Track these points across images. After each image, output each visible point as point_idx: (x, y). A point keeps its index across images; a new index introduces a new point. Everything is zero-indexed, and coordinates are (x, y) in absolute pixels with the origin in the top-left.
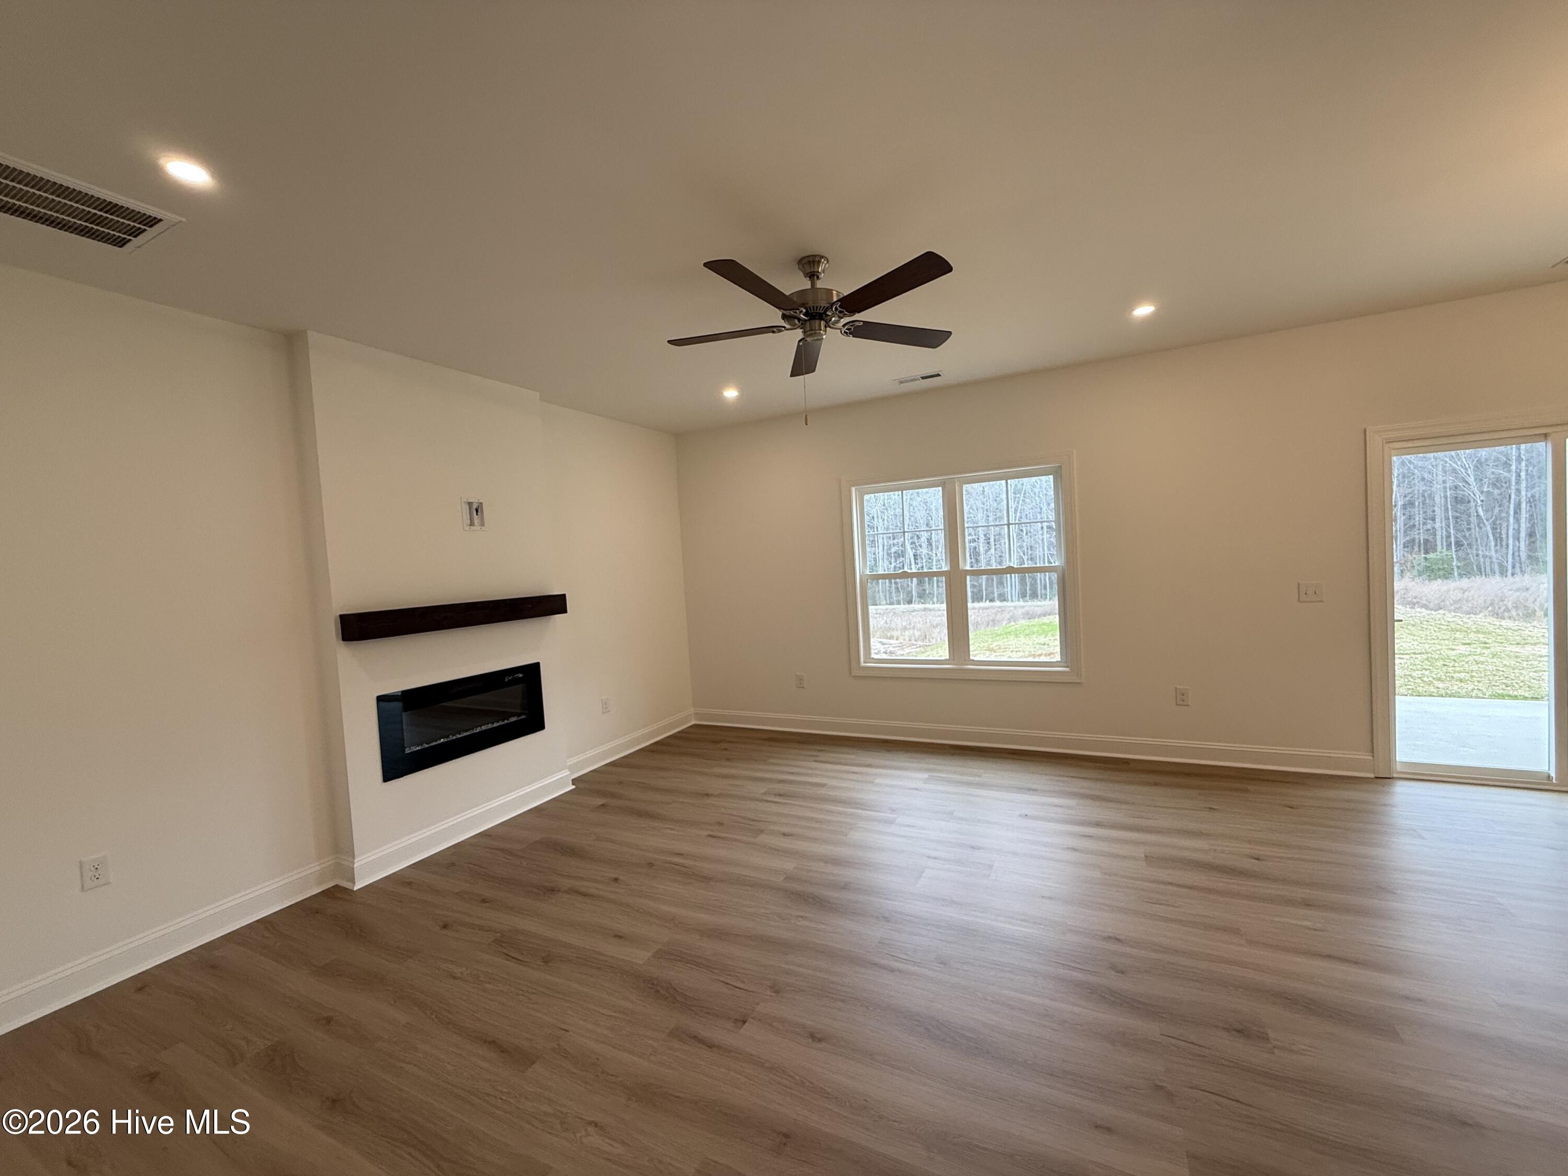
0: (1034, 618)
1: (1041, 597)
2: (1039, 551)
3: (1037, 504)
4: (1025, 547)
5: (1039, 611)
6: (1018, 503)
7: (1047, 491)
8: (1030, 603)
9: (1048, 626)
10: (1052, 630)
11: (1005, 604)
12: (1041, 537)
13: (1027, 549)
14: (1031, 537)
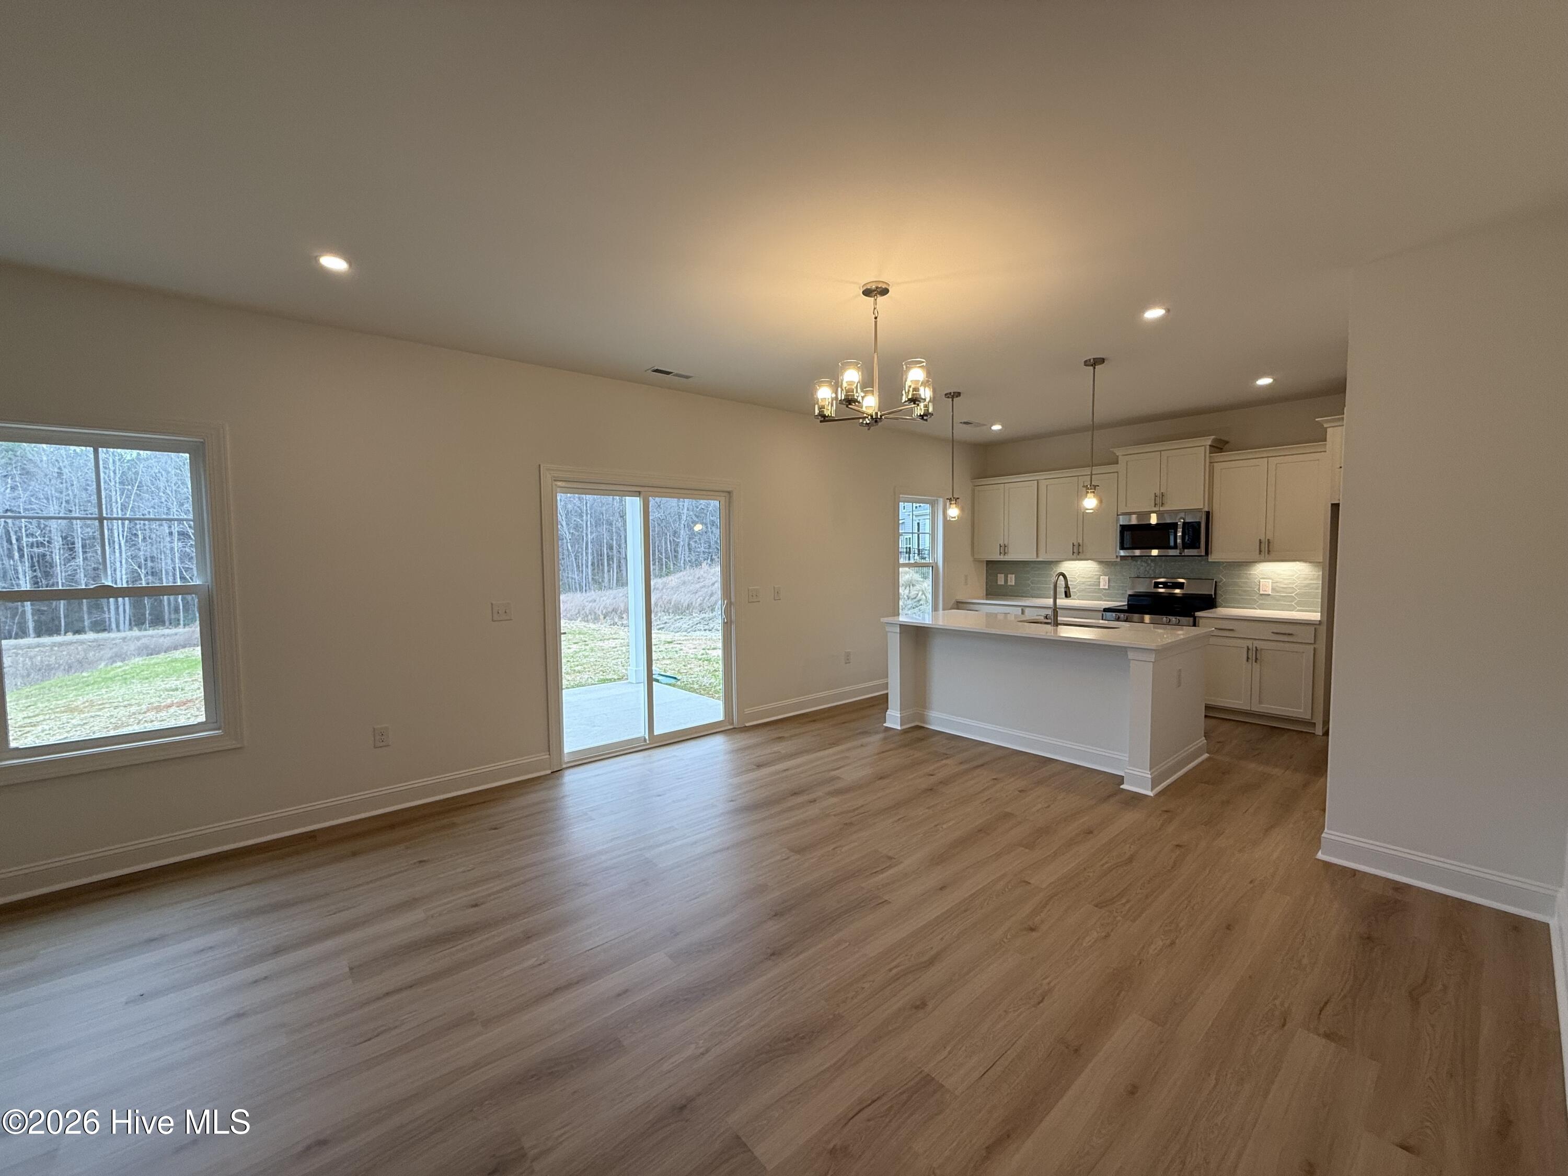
0: (158, 653)
1: (171, 623)
2: (166, 564)
3: (162, 502)
4: (142, 557)
5: (167, 642)
6: (128, 497)
7: (179, 487)
8: (151, 632)
9: (182, 663)
10: (189, 668)
11: (104, 635)
12: (168, 545)
13: (146, 560)
14: (152, 544)
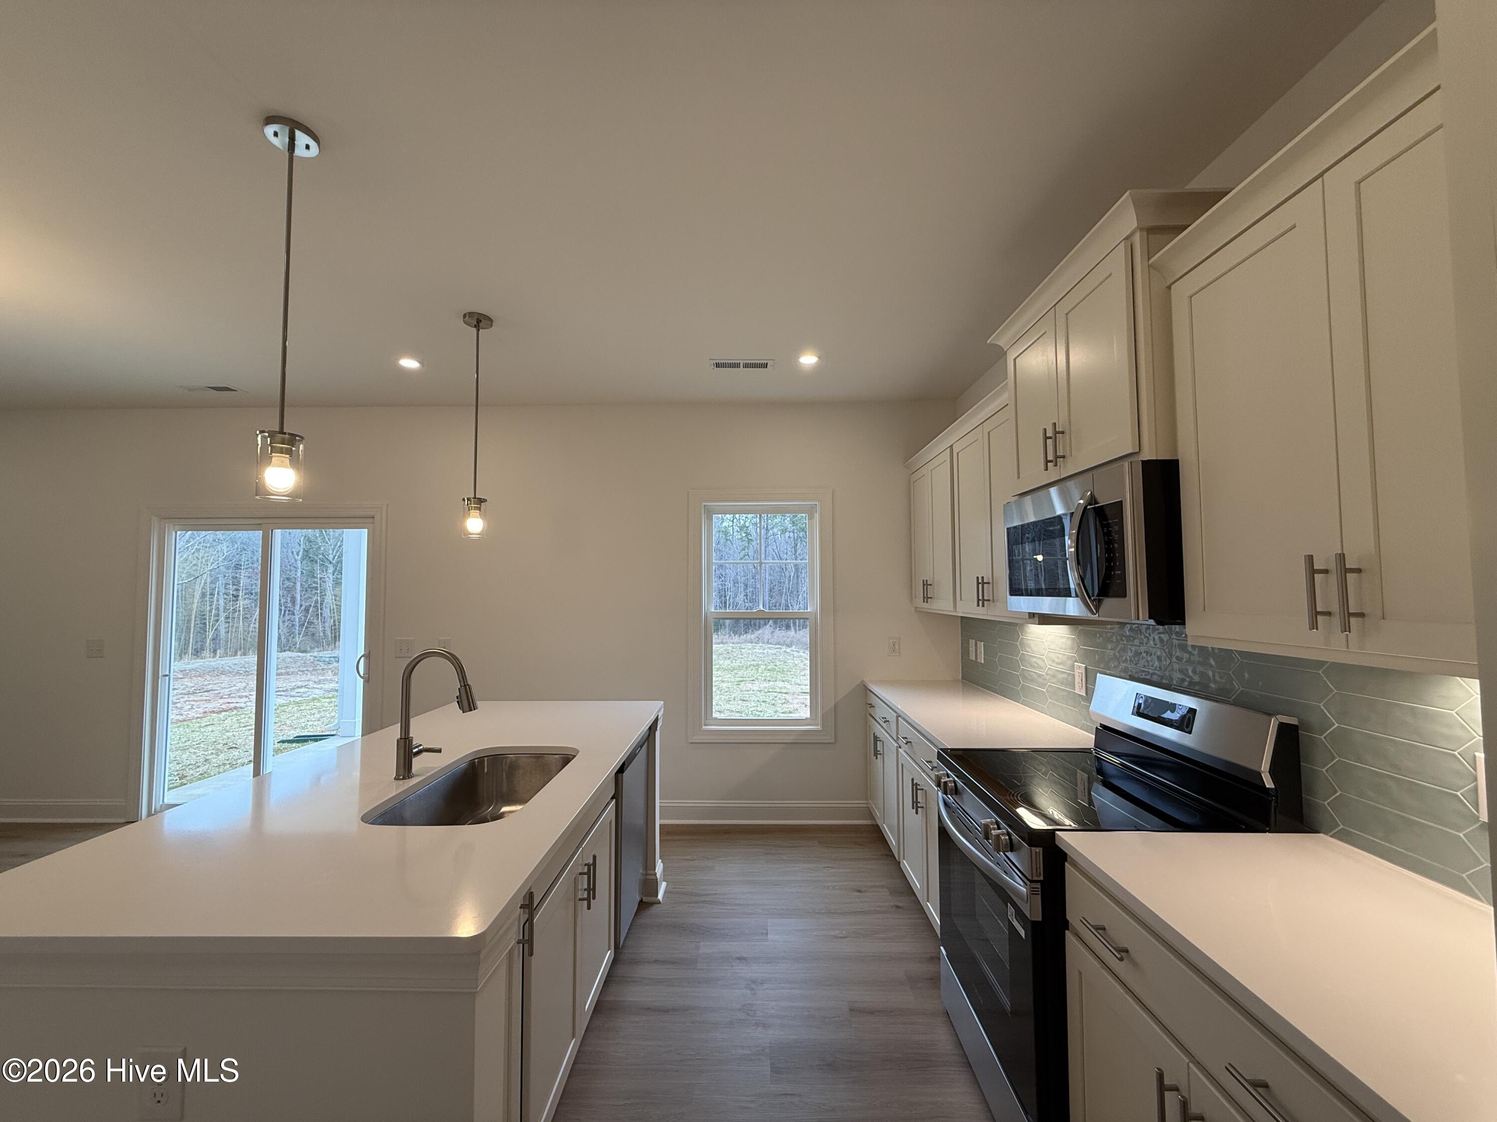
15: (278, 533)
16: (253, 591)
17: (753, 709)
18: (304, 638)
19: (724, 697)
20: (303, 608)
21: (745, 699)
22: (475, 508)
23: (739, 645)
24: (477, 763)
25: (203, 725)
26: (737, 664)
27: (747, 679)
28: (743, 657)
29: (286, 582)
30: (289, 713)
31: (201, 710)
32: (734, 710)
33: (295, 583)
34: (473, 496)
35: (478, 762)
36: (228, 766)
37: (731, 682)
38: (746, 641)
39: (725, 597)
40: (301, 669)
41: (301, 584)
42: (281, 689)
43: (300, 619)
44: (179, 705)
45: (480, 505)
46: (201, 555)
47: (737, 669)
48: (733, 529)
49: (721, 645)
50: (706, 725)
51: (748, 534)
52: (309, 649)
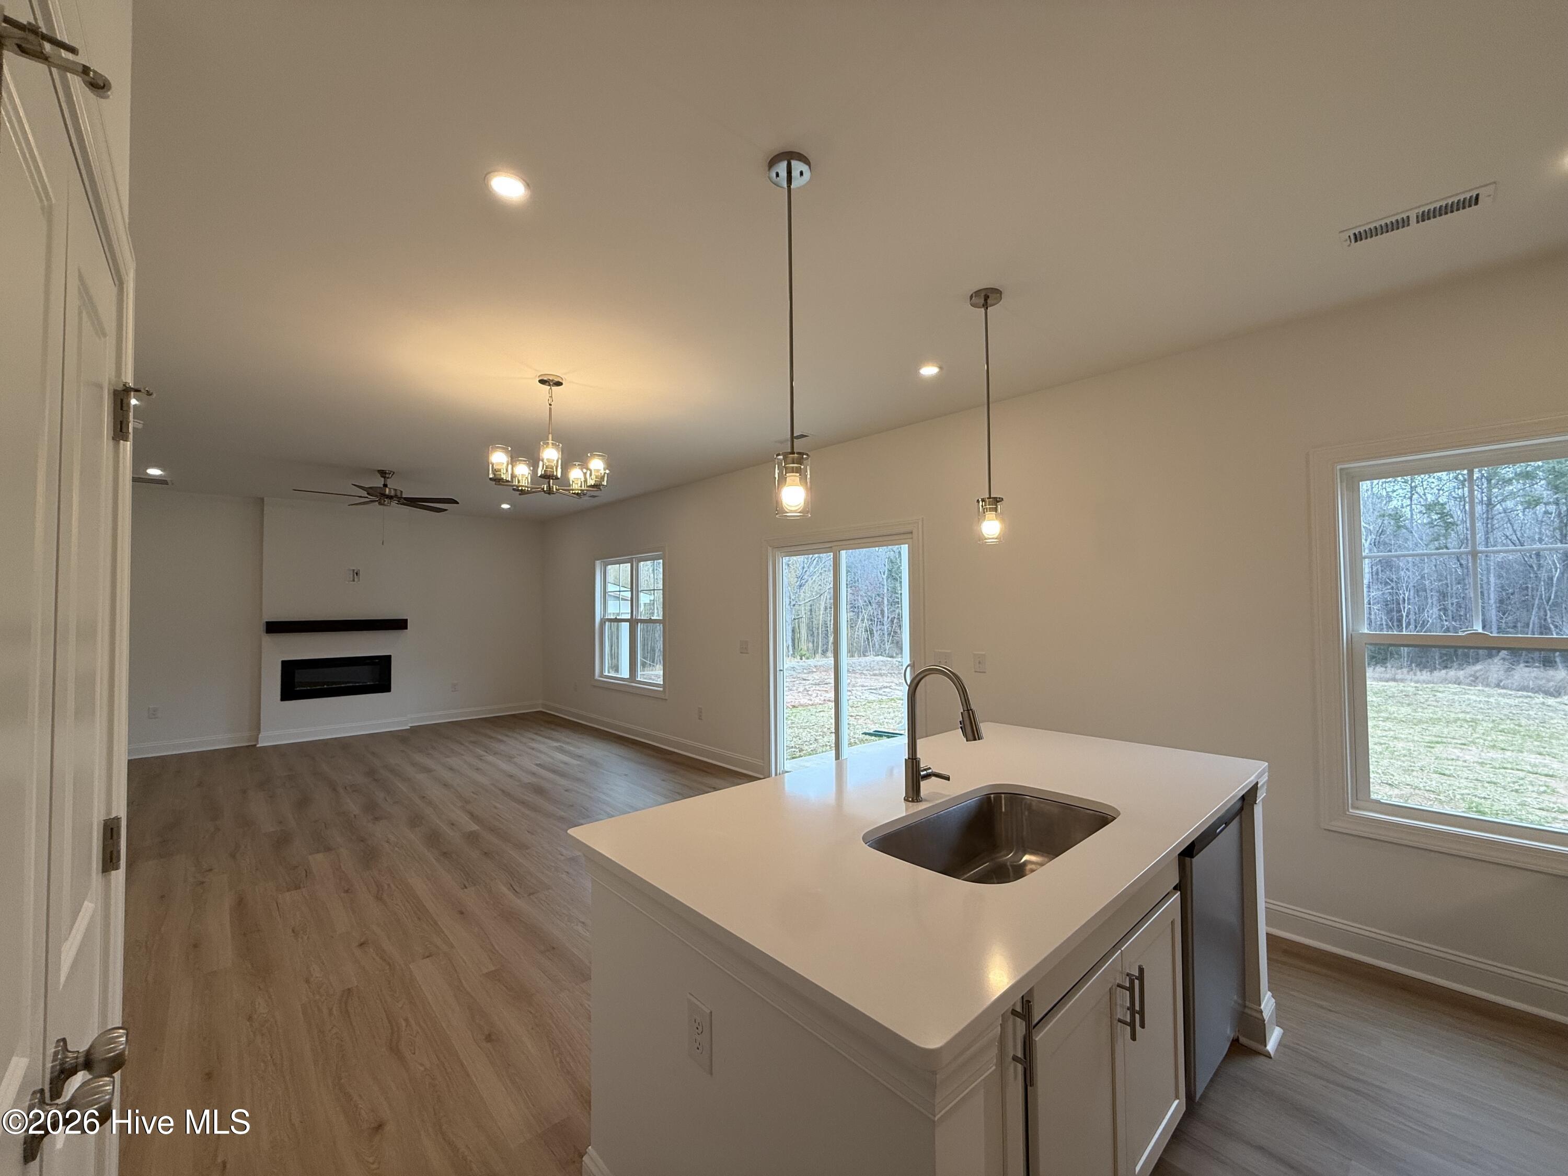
15: (843, 553)
16: (856, 606)
17: (1466, 791)
18: (891, 645)
19: (1399, 763)
20: (890, 619)
21: (1447, 772)
22: (991, 510)
23: (1430, 686)
24: (992, 799)
25: (818, 711)
26: (1428, 713)
27: (1449, 740)
28: (1439, 704)
29: (877, 597)
30: (873, 709)
31: (822, 698)
32: (1421, 785)
33: (883, 598)
34: (988, 496)
35: (994, 797)
36: (828, 747)
37: (1413, 741)
38: (1444, 681)
39: (1399, 611)
40: (890, 672)
41: (888, 599)
42: (873, 688)
43: (888, 629)
44: (810, 693)
45: (996, 505)
46: (823, 577)
47: (1427, 722)
48: (1411, 510)
49: (1392, 684)
50: (1354, 807)
51: (1443, 515)
52: (895, 655)
